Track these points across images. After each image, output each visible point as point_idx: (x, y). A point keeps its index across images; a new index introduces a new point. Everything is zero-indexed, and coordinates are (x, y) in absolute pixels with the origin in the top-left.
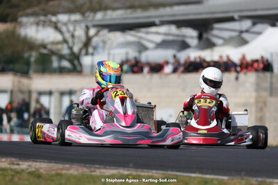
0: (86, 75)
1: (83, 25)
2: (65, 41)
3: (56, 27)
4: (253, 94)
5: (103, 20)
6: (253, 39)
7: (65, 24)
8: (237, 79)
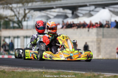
0: (25, 30)
1: (23, 9)
2: (15, 15)
3: (12, 9)
4: (96, 37)
5: (31, 6)
6: (95, 14)
7: (16, 8)
8: (88, 31)
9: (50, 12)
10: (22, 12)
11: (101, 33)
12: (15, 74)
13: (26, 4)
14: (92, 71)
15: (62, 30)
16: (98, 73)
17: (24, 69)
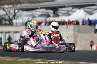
0: (15, 26)
1: (13, 9)
2: (7, 14)
3: (4, 10)
4: (73, 33)
5: (20, 7)
6: (73, 13)
7: (7, 9)
8: (67, 27)
9: (36, 12)
10: (12, 11)
11: (77, 29)
12: (6, 63)
13: (16, 5)
14: (70, 61)
15: (45, 27)
16: (75, 62)
17: (14, 59)
